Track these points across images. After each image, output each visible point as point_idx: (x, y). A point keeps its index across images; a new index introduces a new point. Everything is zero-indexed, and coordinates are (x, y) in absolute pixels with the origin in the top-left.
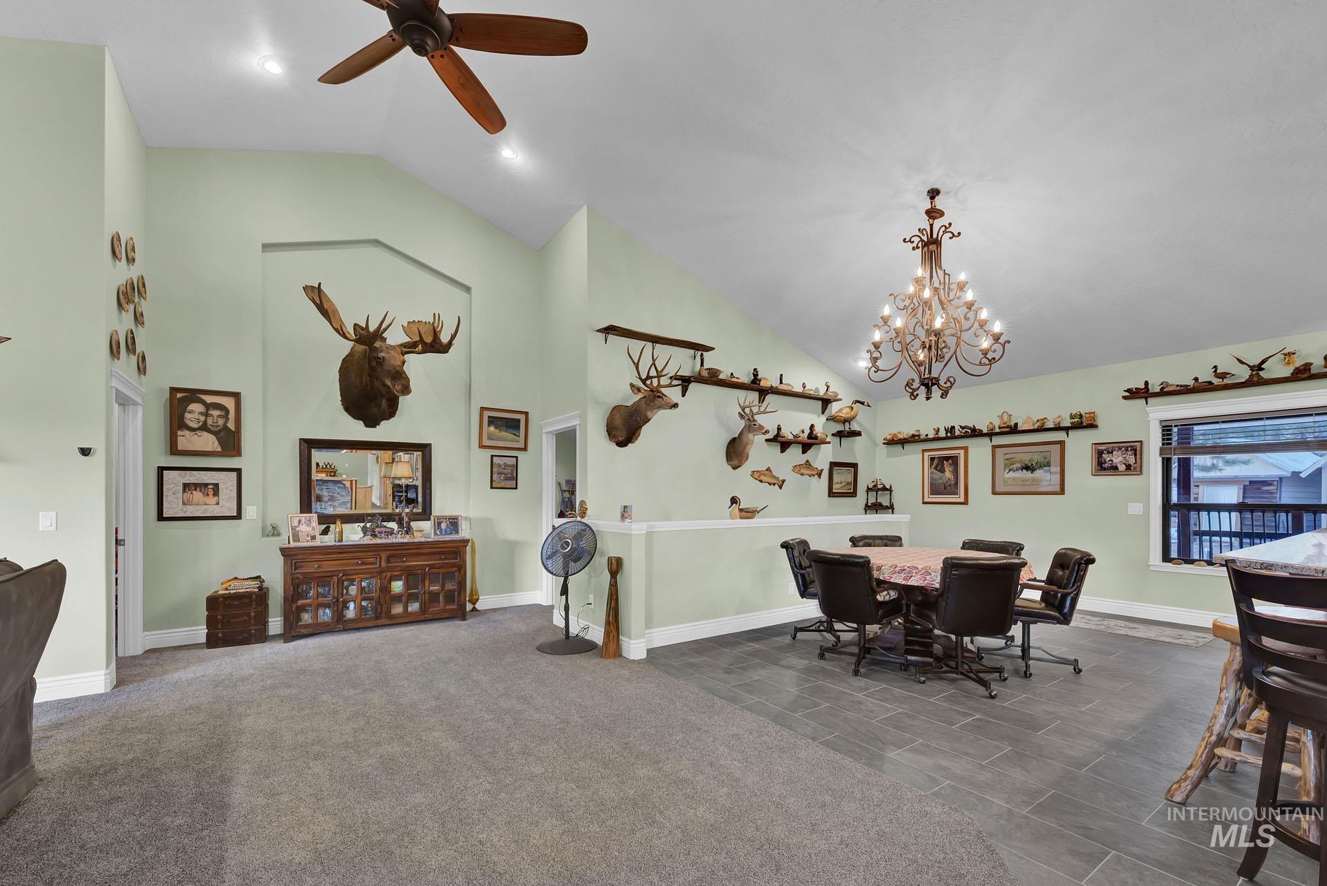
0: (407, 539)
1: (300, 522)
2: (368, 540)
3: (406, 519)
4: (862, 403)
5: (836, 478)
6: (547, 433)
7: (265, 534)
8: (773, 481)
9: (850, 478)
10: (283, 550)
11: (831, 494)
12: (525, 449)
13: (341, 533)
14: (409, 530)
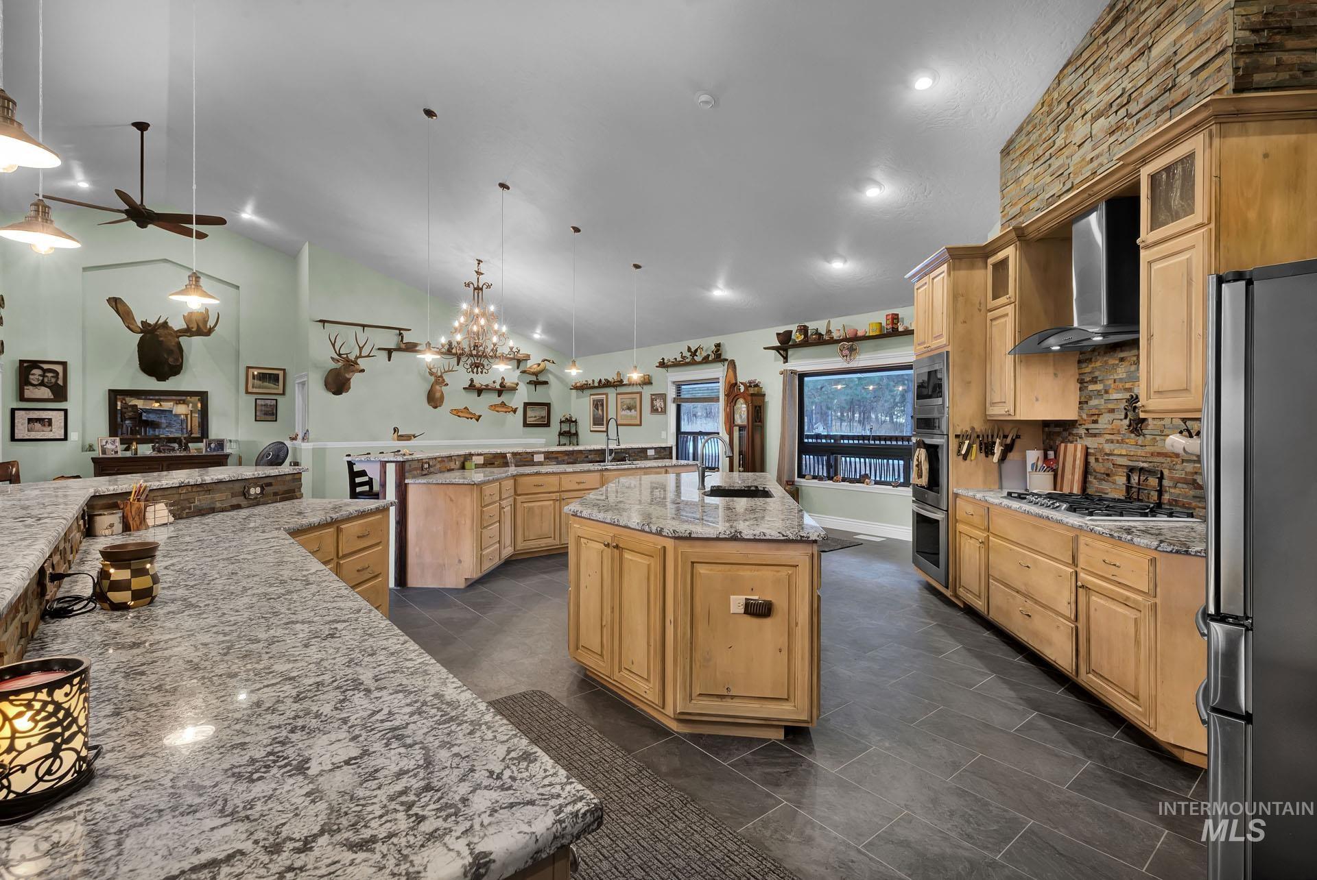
0: (184, 454)
1: (107, 442)
2: (154, 454)
3: (184, 441)
4: (549, 361)
5: (530, 413)
6: (298, 383)
7: (83, 450)
8: (470, 416)
9: (544, 413)
10: (94, 460)
11: (526, 425)
12: (284, 394)
13: (136, 450)
14: (187, 448)
